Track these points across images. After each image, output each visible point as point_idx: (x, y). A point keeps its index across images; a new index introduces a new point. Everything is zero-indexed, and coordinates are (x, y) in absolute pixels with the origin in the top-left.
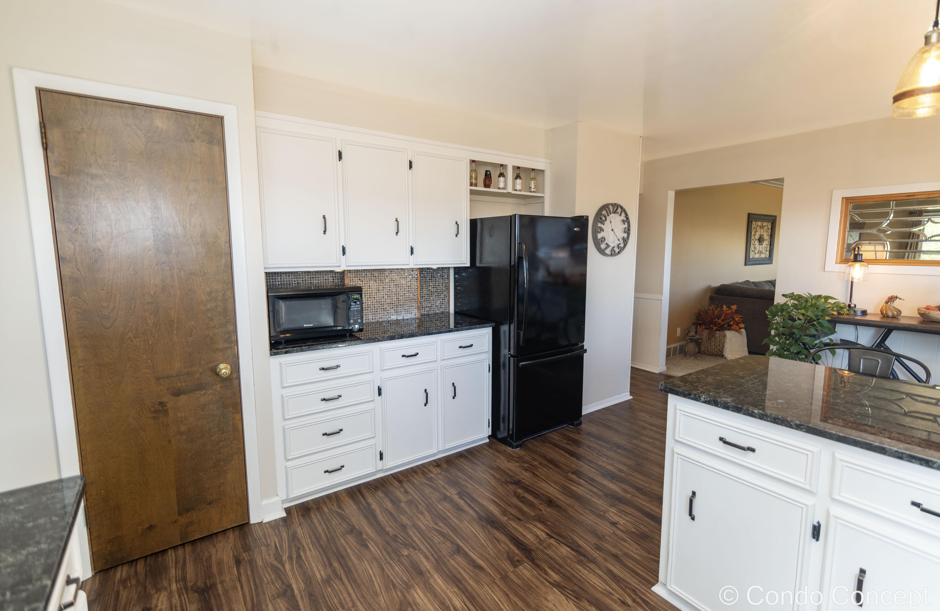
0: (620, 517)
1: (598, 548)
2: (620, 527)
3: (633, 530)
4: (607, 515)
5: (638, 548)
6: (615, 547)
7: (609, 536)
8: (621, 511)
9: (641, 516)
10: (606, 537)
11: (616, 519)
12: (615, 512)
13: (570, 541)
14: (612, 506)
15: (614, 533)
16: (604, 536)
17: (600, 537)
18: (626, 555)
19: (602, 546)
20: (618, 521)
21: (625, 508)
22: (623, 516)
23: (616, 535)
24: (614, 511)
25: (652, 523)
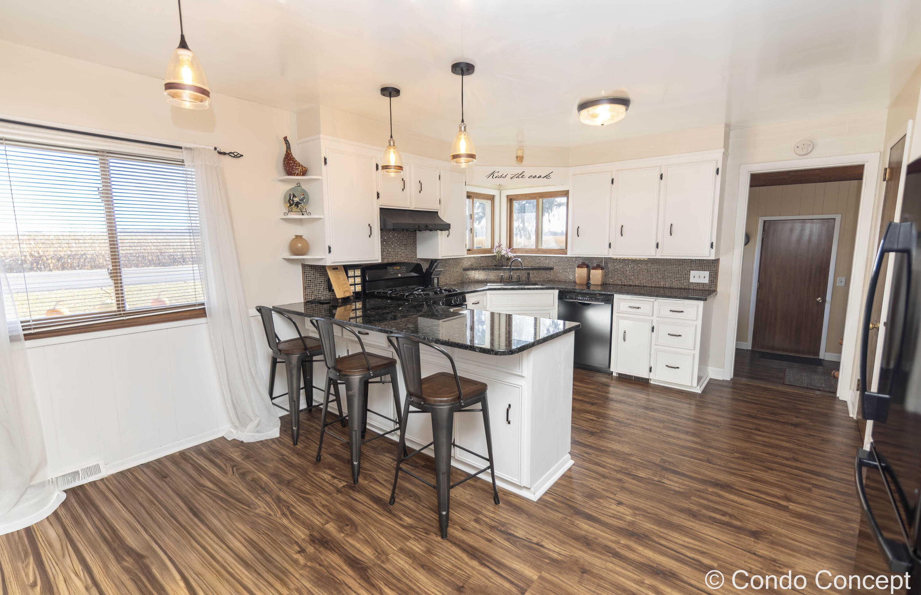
0: (619, 512)
1: (620, 480)
2: (613, 501)
3: (601, 501)
4: (631, 511)
5: (591, 486)
6: (608, 484)
7: (617, 491)
8: (620, 519)
9: (599, 517)
10: (619, 490)
11: (621, 509)
12: (626, 517)
13: (643, 481)
14: (632, 523)
15: (615, 495)
16: (621, 490)
17: (623, 489)
18: (598, 480)
19: (618, 482)
20: (618, 507)
21: (619, 523)
22: (616, 513)
23: (612, 493)
24: (628, 517)
25: (587, 511)
